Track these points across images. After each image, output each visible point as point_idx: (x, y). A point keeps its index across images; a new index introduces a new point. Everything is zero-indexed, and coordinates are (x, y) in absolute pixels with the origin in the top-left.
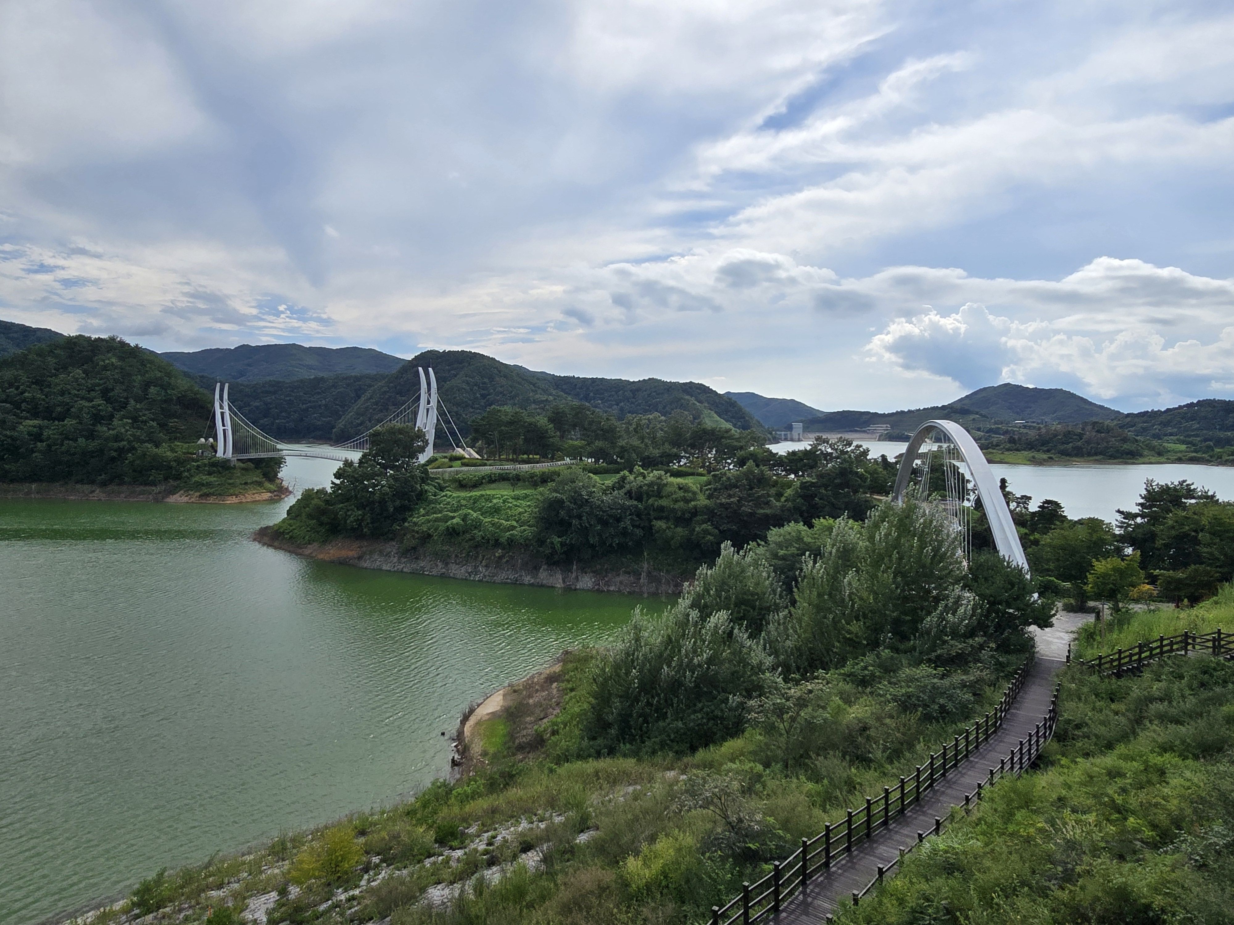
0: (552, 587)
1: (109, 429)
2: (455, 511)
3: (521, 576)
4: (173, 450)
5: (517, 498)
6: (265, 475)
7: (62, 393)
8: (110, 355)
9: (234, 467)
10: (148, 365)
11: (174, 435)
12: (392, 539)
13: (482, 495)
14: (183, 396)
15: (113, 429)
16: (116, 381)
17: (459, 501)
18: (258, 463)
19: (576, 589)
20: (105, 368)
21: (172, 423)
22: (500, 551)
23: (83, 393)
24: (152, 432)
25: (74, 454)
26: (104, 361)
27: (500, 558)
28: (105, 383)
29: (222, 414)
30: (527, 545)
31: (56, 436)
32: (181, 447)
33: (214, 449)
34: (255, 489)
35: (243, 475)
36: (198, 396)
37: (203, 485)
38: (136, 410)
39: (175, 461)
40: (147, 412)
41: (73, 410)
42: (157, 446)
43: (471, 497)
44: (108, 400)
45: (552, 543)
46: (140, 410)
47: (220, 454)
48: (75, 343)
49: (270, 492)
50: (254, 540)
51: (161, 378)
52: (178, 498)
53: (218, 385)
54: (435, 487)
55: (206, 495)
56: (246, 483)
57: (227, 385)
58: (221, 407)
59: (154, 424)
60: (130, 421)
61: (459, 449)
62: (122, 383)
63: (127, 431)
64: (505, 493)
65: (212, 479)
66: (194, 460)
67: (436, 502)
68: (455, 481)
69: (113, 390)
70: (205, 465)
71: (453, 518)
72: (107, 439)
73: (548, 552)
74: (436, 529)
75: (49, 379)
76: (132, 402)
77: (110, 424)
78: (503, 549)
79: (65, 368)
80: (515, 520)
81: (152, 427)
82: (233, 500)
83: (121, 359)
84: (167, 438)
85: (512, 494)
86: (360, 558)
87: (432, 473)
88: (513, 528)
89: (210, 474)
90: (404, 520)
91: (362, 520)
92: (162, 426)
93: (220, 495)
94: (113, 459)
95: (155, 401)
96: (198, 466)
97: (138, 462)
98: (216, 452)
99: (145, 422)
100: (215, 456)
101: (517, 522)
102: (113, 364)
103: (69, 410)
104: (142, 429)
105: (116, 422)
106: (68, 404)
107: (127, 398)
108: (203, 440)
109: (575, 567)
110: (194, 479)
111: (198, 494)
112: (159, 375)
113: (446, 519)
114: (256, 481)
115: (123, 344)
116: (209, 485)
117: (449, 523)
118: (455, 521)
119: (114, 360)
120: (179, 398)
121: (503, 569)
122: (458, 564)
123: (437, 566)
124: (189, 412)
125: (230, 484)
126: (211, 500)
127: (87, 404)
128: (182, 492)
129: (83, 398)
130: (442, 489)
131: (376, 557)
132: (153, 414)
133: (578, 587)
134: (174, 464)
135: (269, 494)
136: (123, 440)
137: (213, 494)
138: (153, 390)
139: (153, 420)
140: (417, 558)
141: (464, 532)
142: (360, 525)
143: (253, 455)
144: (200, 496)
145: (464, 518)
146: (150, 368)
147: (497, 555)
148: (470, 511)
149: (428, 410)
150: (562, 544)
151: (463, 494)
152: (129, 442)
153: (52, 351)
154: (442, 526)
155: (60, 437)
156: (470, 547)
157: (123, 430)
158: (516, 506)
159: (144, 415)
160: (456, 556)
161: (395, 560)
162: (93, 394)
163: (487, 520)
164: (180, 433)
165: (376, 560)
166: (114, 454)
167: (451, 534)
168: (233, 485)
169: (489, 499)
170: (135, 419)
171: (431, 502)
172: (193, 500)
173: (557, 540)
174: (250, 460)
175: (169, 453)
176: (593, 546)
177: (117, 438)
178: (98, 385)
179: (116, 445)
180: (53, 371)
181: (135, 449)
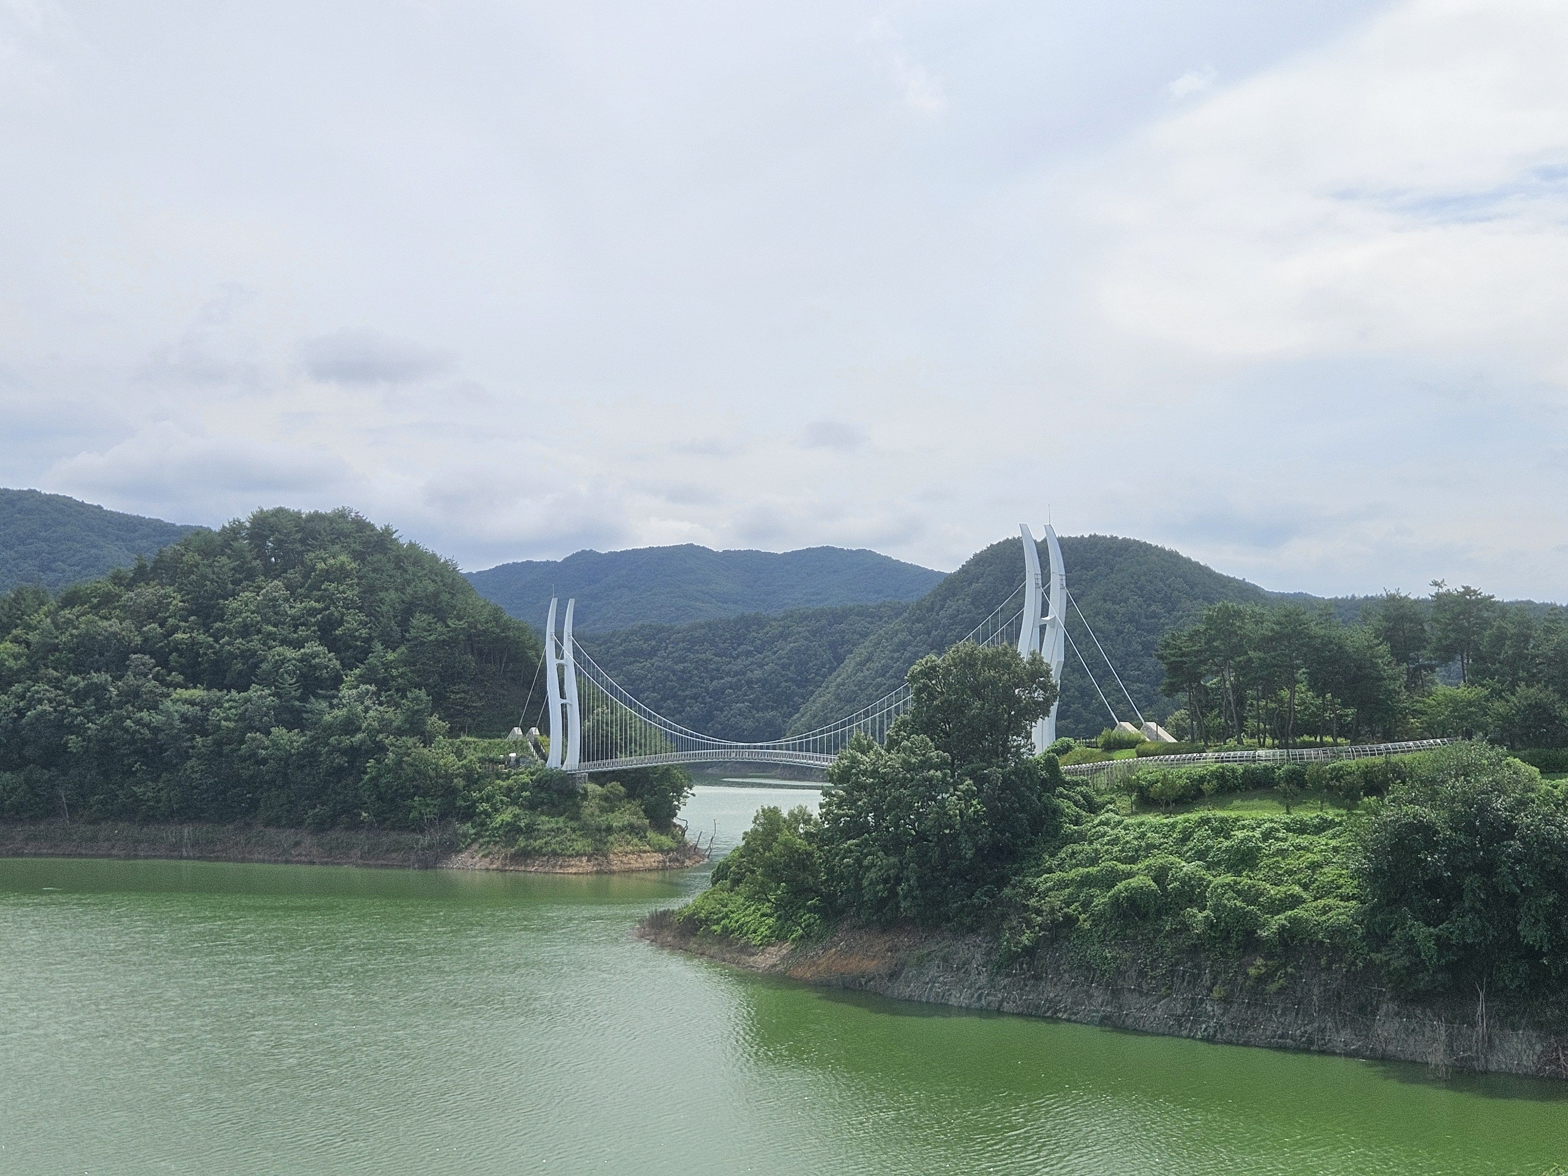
0: (1414, 1062)
1: (332, 706)
2: (1133, 860)
3: (1322, 1030)
4: (457, 754)
5: (1302, 829)
6: (650, 812)
7: (245, 631)
8: (337, 548)
9: (583, 792)
10: (411, 569)
11: (461, 720)
12: (972, 930)
13: (1205, 821)
14: (480, 633)
15: (340, 708)
16: (348, 603)
17: (1143, 836)
18: (635, 781)
19: (1486, 1072)
20: (327, 576)
21: (458, 693)
22: (1259, 962)
23: (284, 631)
24: (417, 713)
25: (264, 761)
26: (325, 561)
27: (1261, 979)
28: (327, 608)
29: (561, 669)
30: (1334, 947)
31: (231, 725)
32: (475, 746)
33: (542, 751)
34: (627, 843)
35: (603, 811)
36: (512, 631)
37: (518, 831)
38: (387, 666)
39: (461, 776)
40: (407, 670)
41: (264, 666)
42: (426, 744)
43: (1173, 826)
44: (332, 645)
45: (1412, 941)
46: (394, 664)
47: (553, 762)
49: (661, 851)
50: (642, 937)
51: (435, 595)
52: (468, 862)
53: (554, 602)
54: (1076, 803)
55: (525, 855)
56: (609, 830)
57: (571, 603)
58: (559, 653)
59: (422, 694)
60: (373, 688)
61: (1128, 726)
62: (360, 607)
63: (367, 710)
64: (1267, 815)
65: (534, 819)
66: (498, 776)
67: (1081, 837)
68: (1128, 787)
69: (340, 623)
70: (523, 786)
71: (1130, 875)
72: (327, 729)
73: (1399, 962)
74: (1086, 905)
75: (221, 602)
76: (378, 646)
77: (335, 697)
78: (1270, 956)
79: (251, 578)
80: (1298, 882)
81: (417, 701)
82: (581, 866)
83: (357, 555)
84: (447, 725)
85: (1286, 818)
86: (893, 975)
87: (1068, 772)
88: (1295, 901)
89: (533, 805)
90: (1002, 881)
91: (898, 881)
92: (438, 699)
93: (554, 854)
94: (338, 772)
95: (422, 644)
96: (509, 789)
97: (387, 779)
98: (545, 758)
99: (403, 691)
100: (543, 766)
101: (1305, 887)
102: (342, 568)
103: (256, 666)
104: (397, 705)
105: (345, 692)
106: (254, 653)
107: (368, 640)
108: (517, 731)
109: (1481, 1008)
110: (499, 819)
111: (507, 852)
112: (432, 588)
113: (1110, 880)
114: (631, 827)
115: (361, 525)
116: (530, 831)
117: (1120, 886)
118: (1134, 882)
119: (342, 559)
120: (470, 636)
121: (1271, 1009)
122: (1147, 995)
123: (1090, 997)
124: (491, 669)
125: (574, 830)
126: (536, 866)
127: (290, 653)
128: (475, 847)
129: (284, 642)
130: (1093, 808)
131: (934, 972)
132: (420, 672)
133: (1493, 1067)
134: (459, 783)
135: (660, 857)
136: (359, 729)
137: (537, 852)
138: (419, 620)
139: (418, 686)
140: (1037, 978)
141: (1159, 913)
142: (893, 893)
143: (624, 763)
144: (513, 857)
145: (1160, 875)
146: (415, 574)
147: (1252, 971)
148: (1171, 858)
149: (1043, 628)
150: (1442, 944)
151: (1153, 819)
152: (371, 733)
154: (1101, 900)
155: (240, 724)
156: (1177, 950)
157: (360, 708)
158: (1298, 848)
159: (402, 675)
160: (1142, 974)
161: (983, 979)
162: (302, 632)
163: (1219, 880)
164: (472, 715)
165: (933, 981)
166: (340, 760)
167: (1124, 916)
168: (583, 833)
169: (1223, 829)
170: (383, 685)
171: (1069, 839)
172: (497, 865)
173: (1421, 931)
174: (617, 777)
175: (449, 760)
176: (1532, 954)
177: (350, 726)
178: (312, 612)
179: (346, 741)
180: (230, 586)
181: (382, 749)
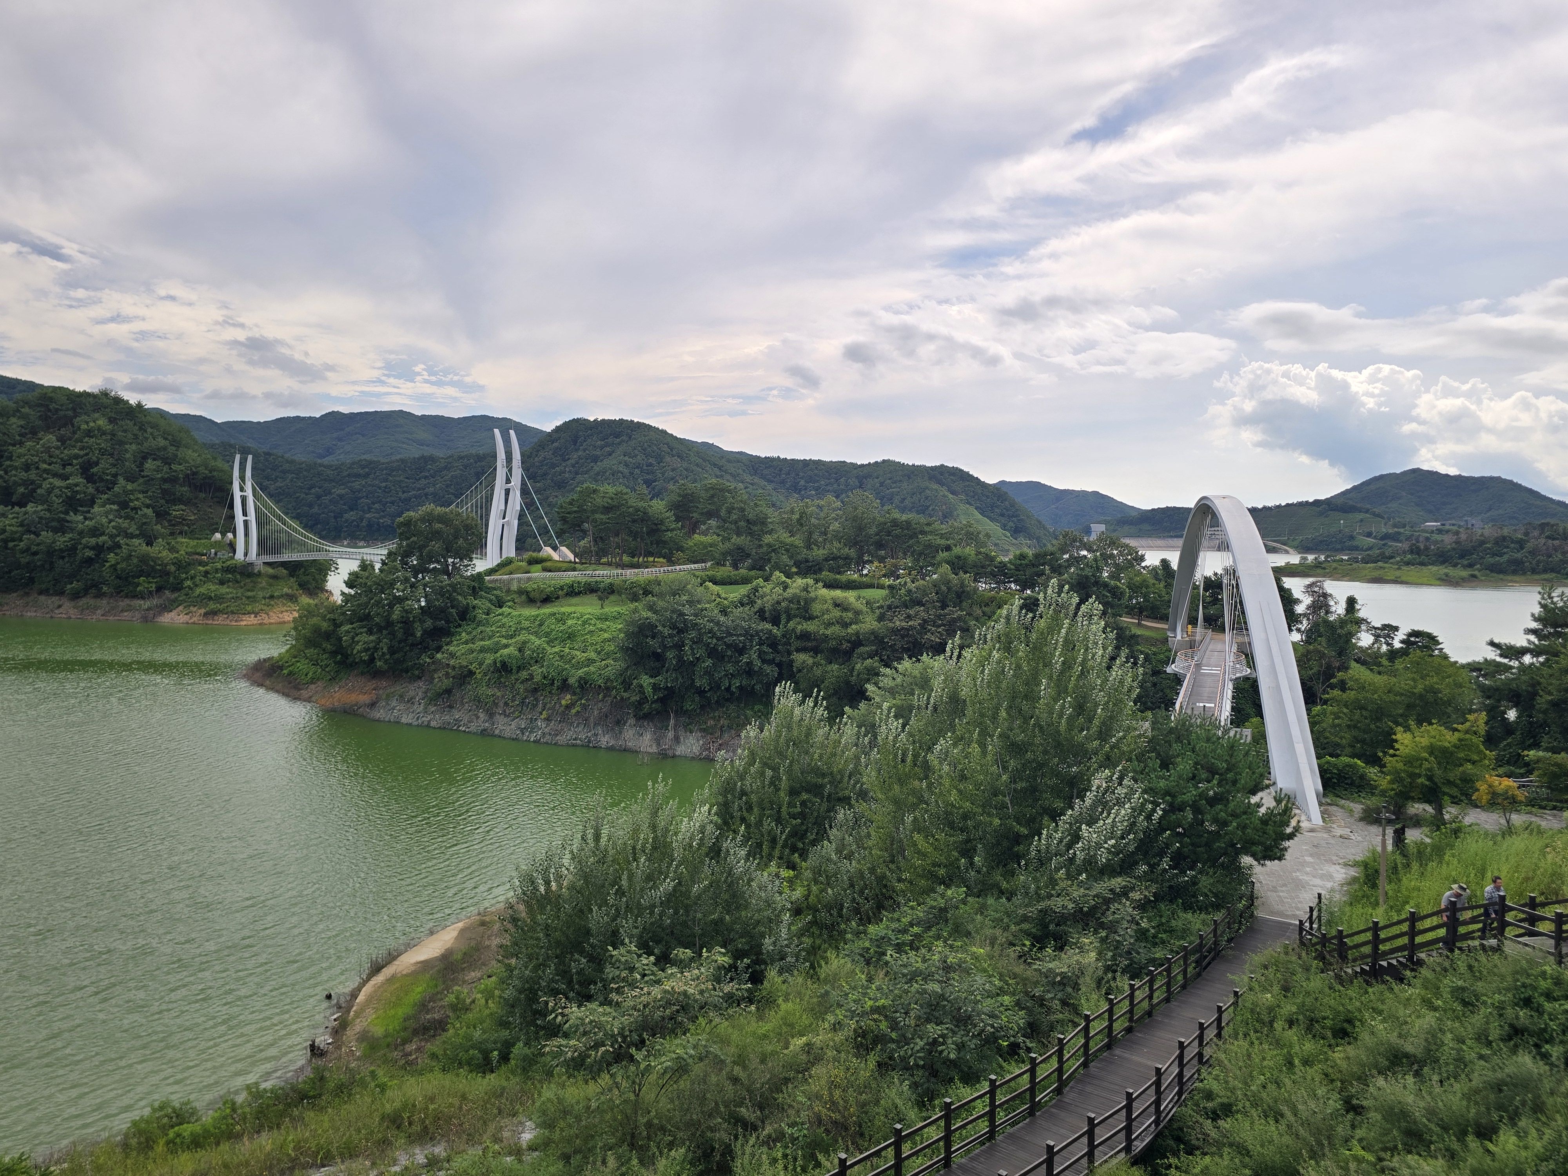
1: (86, 519)
4: (172, 550)
6: (302, 586)
7: (27, 467)
8: (96, 415)
9: (259, 574)
10: (149, 430)
11: (178, 528)
14: (194, 474)
15: (91, 519)
16: (103, 452)
18: (293, 568)
20: (89, 433)
21: (177, 511)
23: (56, 468)
24: (145, 523)
25: (35, 554)
26: (87, 423)
28: (87, 454)
29: (243, 498)
31: (14, 529)
32: (186, 545)
33: (232, 547)
34: (284, 605)
35: (271, 585)
36: (215, 474)
37: (210, 598)
38: (127, 493)
39: (174, 564)
40: (141, 496)
41: (39, 491)
42: (149, 543)
44: (90, 479)
46: (132, 492)
47: (240, 555)
48: (51, 399)
51: (165, 448)
52: (175, 618)
53: (238, 456)
55: (214, 613)
56: (272, 597)
57: (250, 457)
58: (241, 489)
59: (149, 512)
60: (115, 507)
61: (548, 548)
62: (112, 455)
63: (110, 521)
65: (224, 590)
66: (201, 563)
69: (97, 464)
70: (217, 571)
72: (81, 533)
75: (11, 448)
76: (121, 480)
77: (89, 512)
79: (34, 432)
81: (145, 515)
82: (251, 620)
83: (111, 420)
84: (167, 531)
89: (222, 583)
92: (161, 515)
93: (233, 612)
94: (89, 561)
95: (153, 479)
96: (207, 572)
97: (124, 565)
98: (234, 552)
99: (135, 509)
100: (233, 558)
102: (99, 429)
103: (34, 490)
104: (132, 519)
105: (96, 509)
106: (33, 482)
107: (115, 476)
108: (218, 536)
110: (198, 591)
111: (203, 611)
112: (162, 442)
114: (287, 595)
115: (118, 400)
116: (219, 599)
119: (100, 422)
120: (187, 476)
124: (202, 495)
125: (248, 598)
126: (220, 620)
127: (58, 483)
128: (181, 608)
129: (55, 475)
132: (150, 498)
134: (172, 568)
136: (103, 534)
137: (221, 612)
138: (150, 464)
139: (148, 507)
143: (286, 557)
144: (206, 615)
146: (151, 434)
149: (507, 491)
152: (112, 537)
153: (18, 411)
155: (20, 529)
157: (104, 520)
159: (137, 499)
162: (69, 469)
164: (187, 525)
166: (90, 553)
168: (252, 599)
170: (124, 505)
172: (195, 619)
174: (284, 564)
175: (165, 553)
177: (95, 532)
178: (76, 457)
179: (93, 541)
180: (18, 438)
181: (119, 546)
